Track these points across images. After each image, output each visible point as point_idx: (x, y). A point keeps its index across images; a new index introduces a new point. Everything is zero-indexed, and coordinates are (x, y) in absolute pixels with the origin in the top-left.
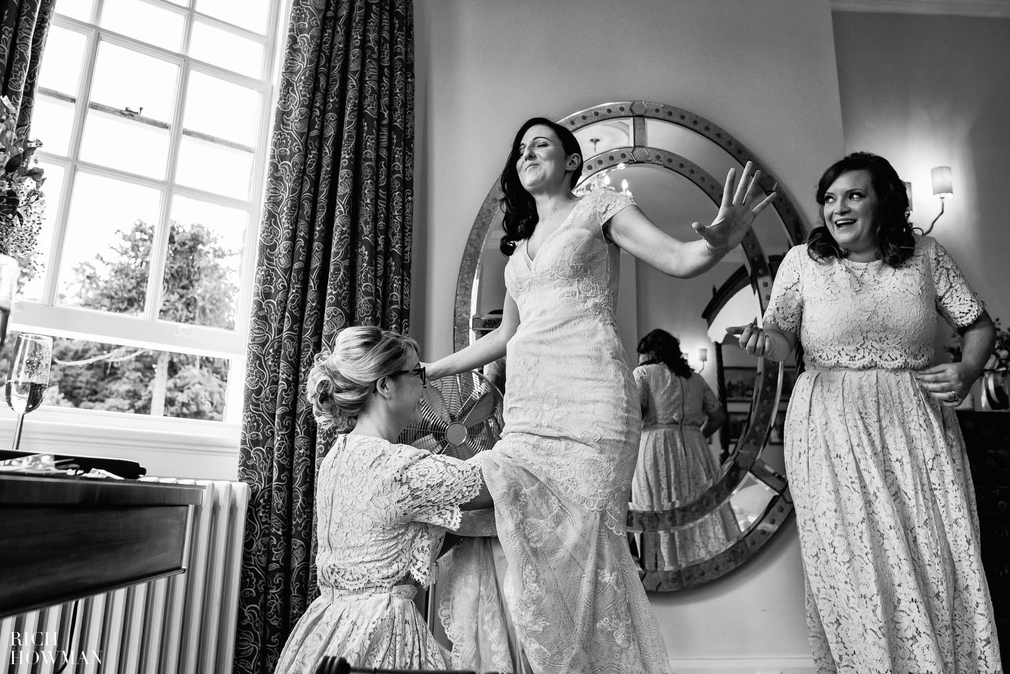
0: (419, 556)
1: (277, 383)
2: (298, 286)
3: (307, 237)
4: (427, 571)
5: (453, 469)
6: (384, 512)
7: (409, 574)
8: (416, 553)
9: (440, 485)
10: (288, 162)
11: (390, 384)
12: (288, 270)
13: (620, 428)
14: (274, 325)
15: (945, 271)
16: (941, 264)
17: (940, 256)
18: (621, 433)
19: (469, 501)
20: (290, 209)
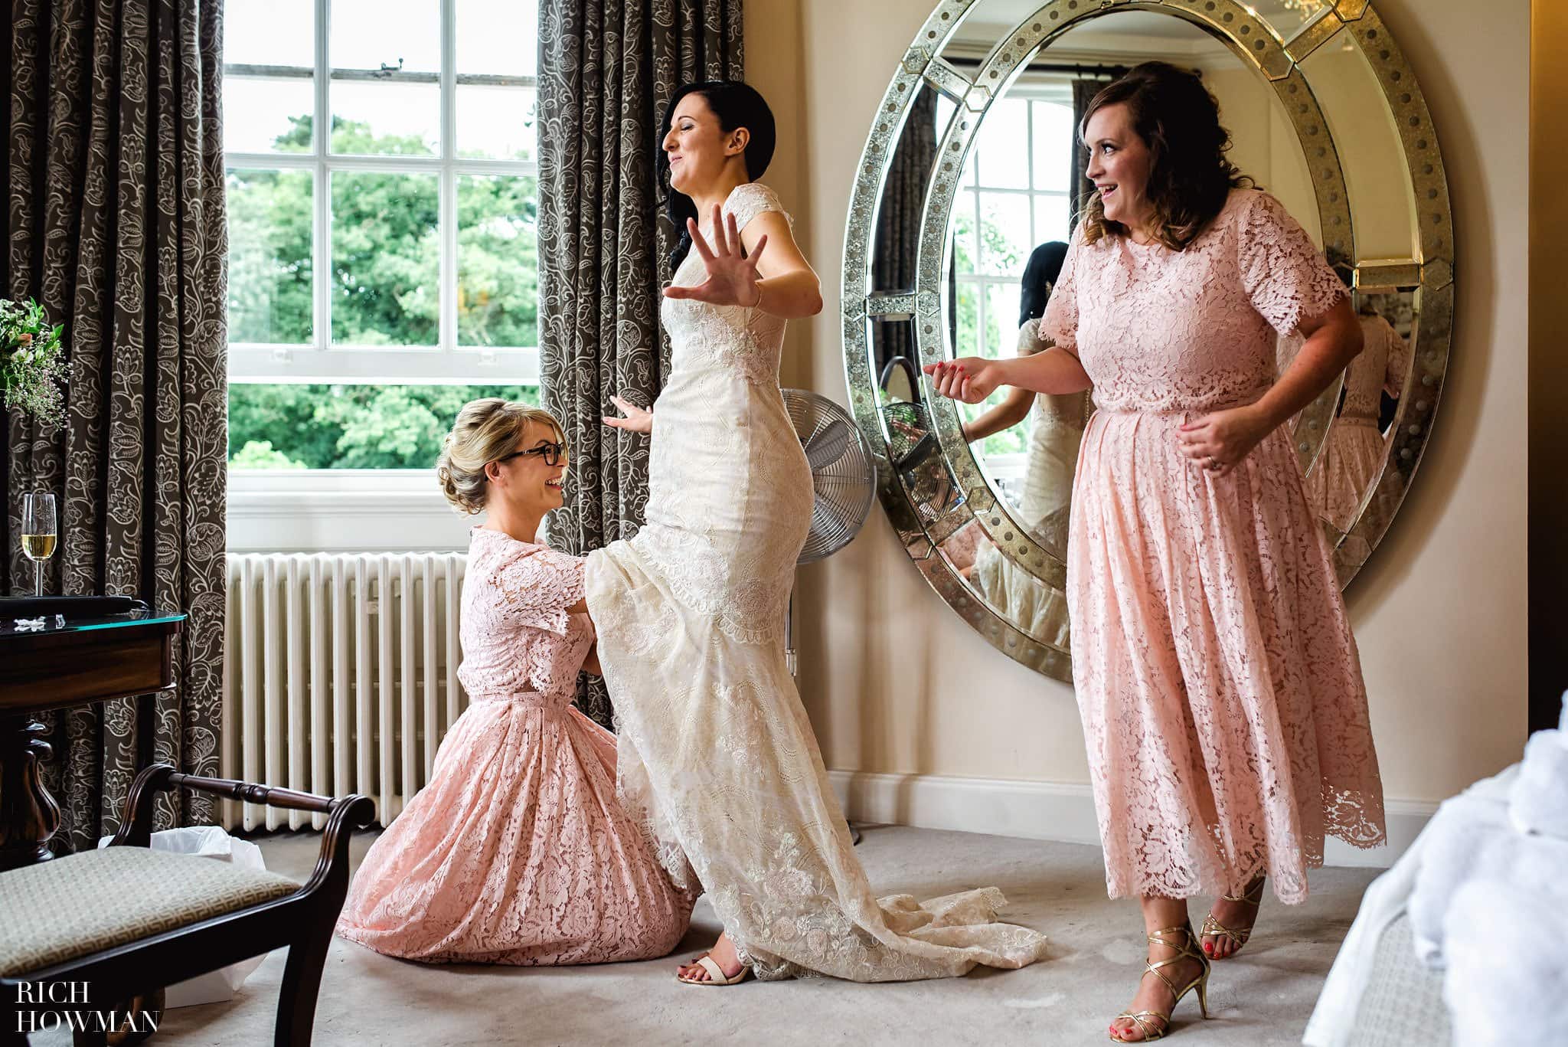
0: (539, 662)
1: (574, 424)
2: (587, 293)
3: (592, 222)
4: (548, 679)
5: (551, 568)
6: (484, 616)
7: (528, 681)
8: (535, 659)
9: (535, 587)
10: (556, 119)
11: (503, 470)
12: (573, 273)
13: (735, 515)
14: (565, 349)
15: (1263, 249)
16: (1257, 239)
17: (1256, 226)
18: (738, 520)
19: (574, 603)
20: (566, 187)
